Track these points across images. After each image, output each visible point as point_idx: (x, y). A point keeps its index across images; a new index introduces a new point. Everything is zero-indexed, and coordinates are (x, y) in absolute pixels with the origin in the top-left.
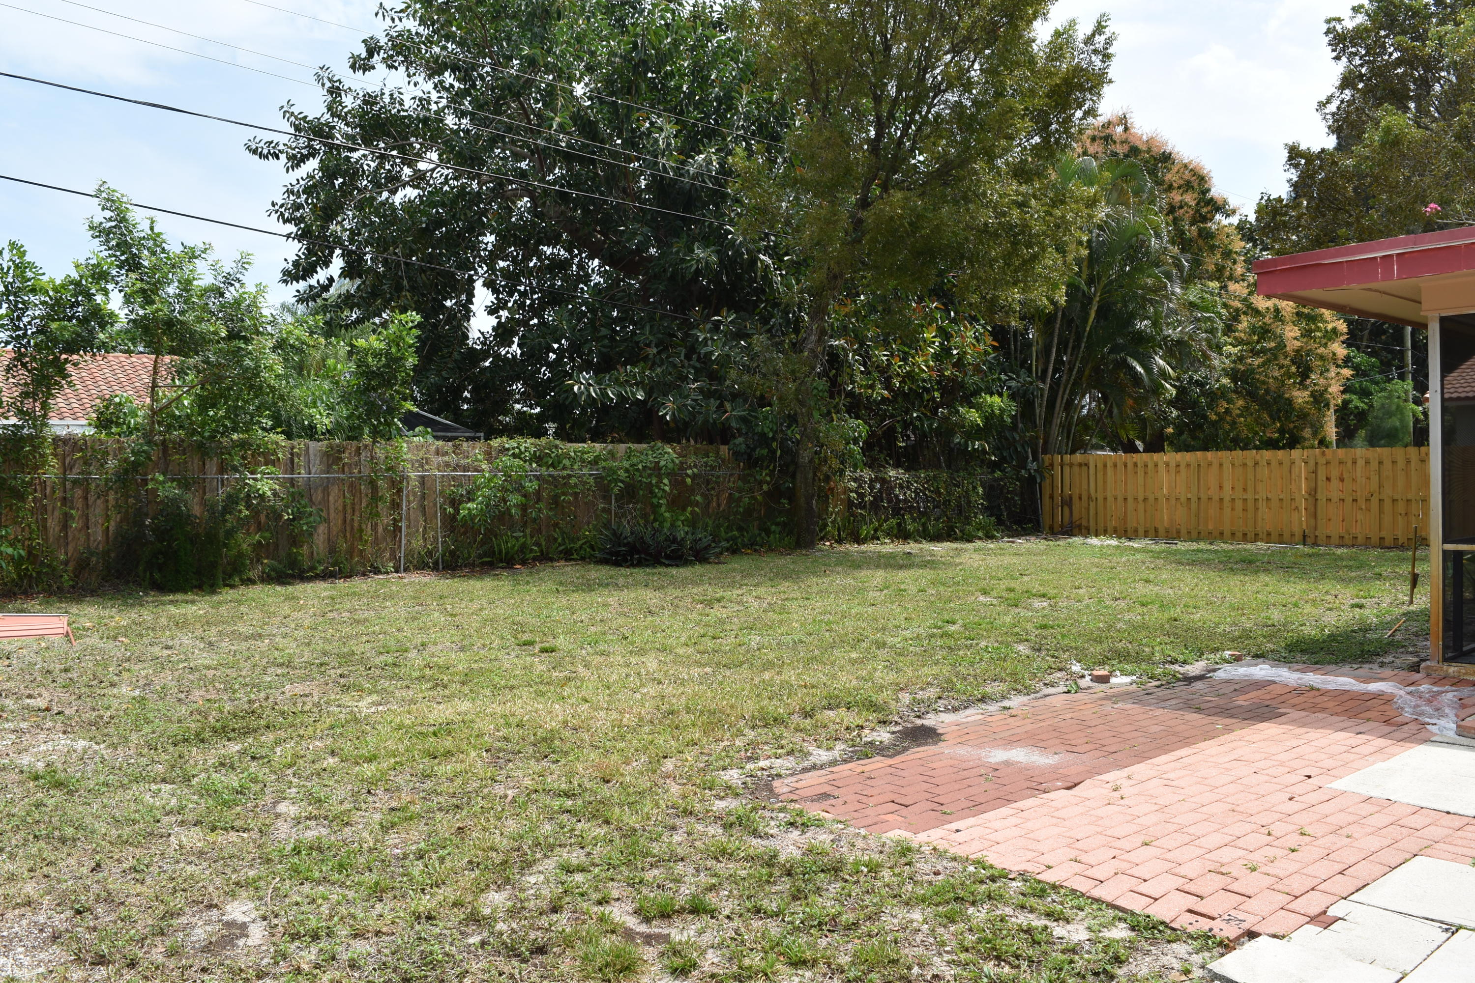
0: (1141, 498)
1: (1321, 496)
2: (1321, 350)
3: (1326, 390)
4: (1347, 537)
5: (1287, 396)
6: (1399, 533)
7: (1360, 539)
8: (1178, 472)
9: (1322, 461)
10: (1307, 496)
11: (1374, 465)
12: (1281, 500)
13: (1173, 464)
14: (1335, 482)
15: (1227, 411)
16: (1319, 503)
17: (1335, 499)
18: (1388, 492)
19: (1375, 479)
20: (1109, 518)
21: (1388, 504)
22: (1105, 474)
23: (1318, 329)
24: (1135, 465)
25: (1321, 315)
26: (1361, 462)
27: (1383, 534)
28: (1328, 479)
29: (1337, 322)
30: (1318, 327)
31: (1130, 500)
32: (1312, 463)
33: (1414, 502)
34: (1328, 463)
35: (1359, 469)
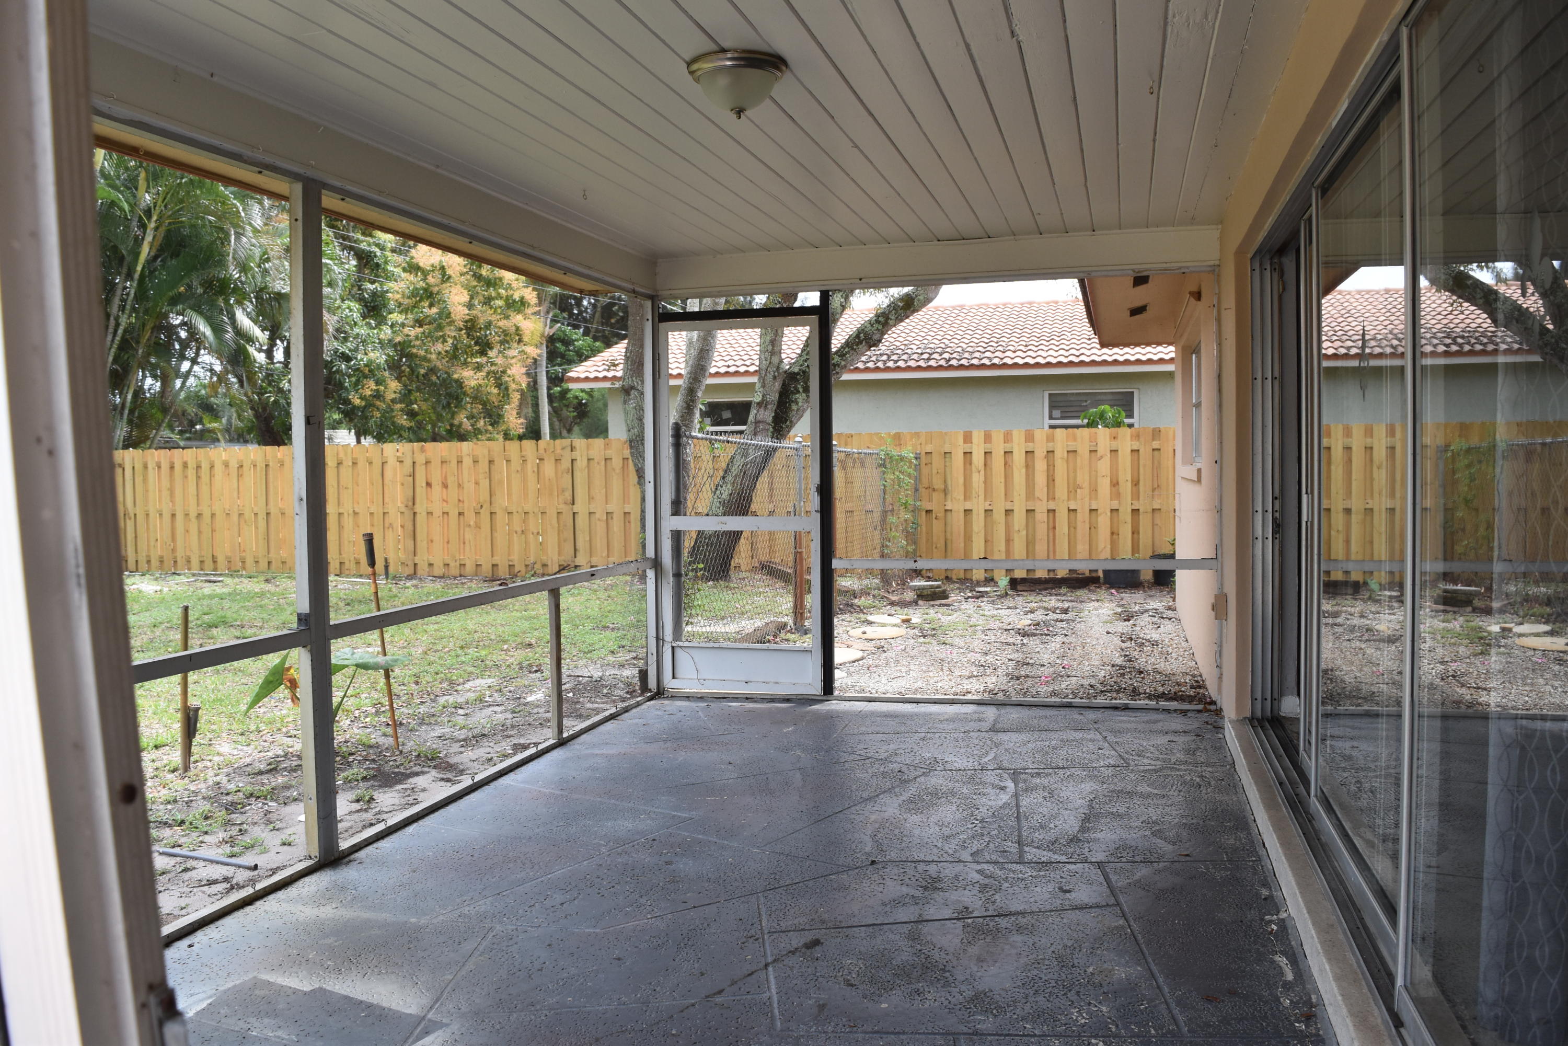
0: (193, 514)
1: (420, 508)
2: (502, 323)
3: (504, 372)
4: (452, 564)
5: (456, 376)
6: (516, 558)
7: (470, 568)
8: (240, 476)
9: (420, 459)
10: (403, 509)
11: (483, 464)
12: (372, 514)
13: (234, 465)
14: (437, 488)
15: (378, 395)
16: (418, 516)
17: (437, 513)
18: (502, 501)
19: (485, 483)
20: (152, 543)
21: (501, 518)
22: (145, 480)
23: (499, 297)
24: (185, 465)
25: (501, 279)
26: (467, 461)
27: (497, 560)
28: (429, 484)
29: (525, 290)
30: (499, 294)
31: (180, 517)
32: (408, 462)
33: (531, 515)
34: (427, 463)
35: (465, 472)
